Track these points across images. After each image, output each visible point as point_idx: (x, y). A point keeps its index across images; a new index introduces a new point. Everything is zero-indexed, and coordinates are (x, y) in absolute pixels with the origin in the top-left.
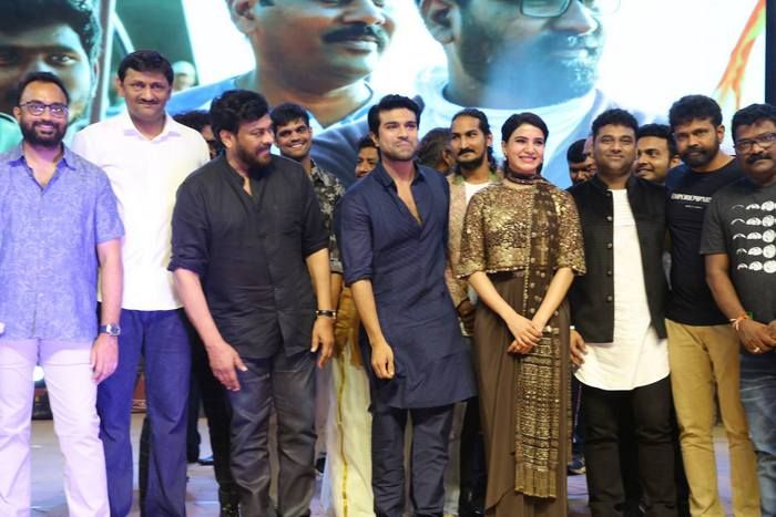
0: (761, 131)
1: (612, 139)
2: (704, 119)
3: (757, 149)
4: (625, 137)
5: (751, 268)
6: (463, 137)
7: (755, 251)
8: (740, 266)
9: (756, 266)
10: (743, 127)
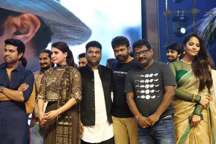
0: (142, 49)
1: (93, 52)
2: (123, 45)
3: (141, 56)
4: (97, 51)
5: (141, 97)
6: (43, 59)
7: (143, 92)
8: (138, 97)
9: (143, 97)
10: (136, 48)
